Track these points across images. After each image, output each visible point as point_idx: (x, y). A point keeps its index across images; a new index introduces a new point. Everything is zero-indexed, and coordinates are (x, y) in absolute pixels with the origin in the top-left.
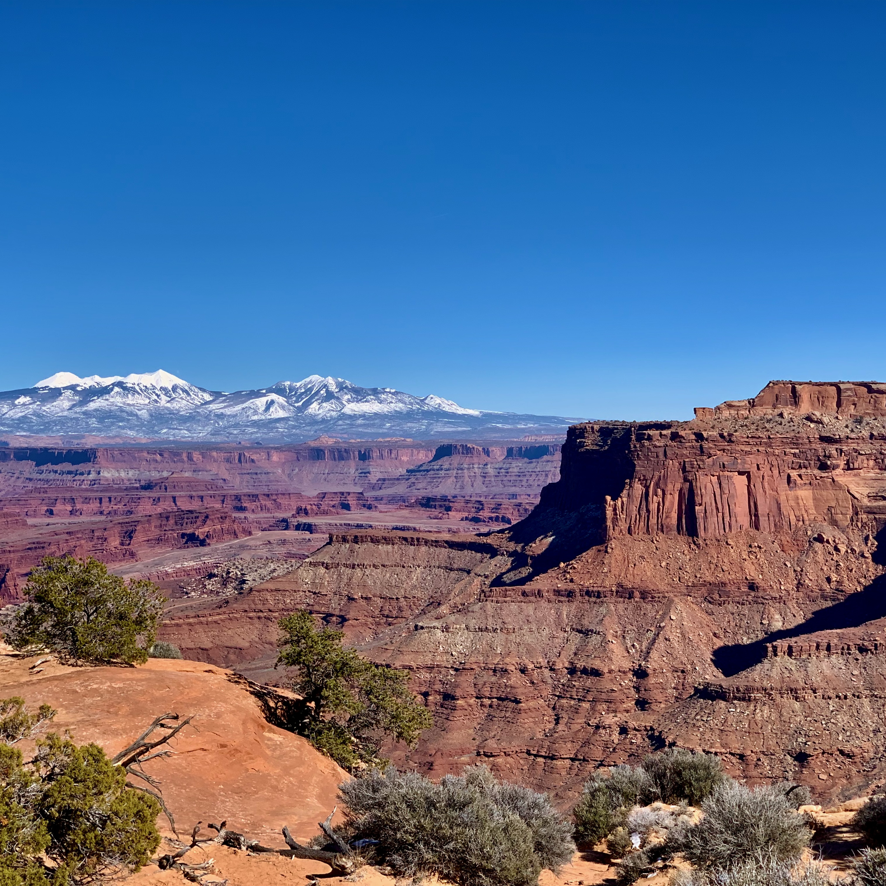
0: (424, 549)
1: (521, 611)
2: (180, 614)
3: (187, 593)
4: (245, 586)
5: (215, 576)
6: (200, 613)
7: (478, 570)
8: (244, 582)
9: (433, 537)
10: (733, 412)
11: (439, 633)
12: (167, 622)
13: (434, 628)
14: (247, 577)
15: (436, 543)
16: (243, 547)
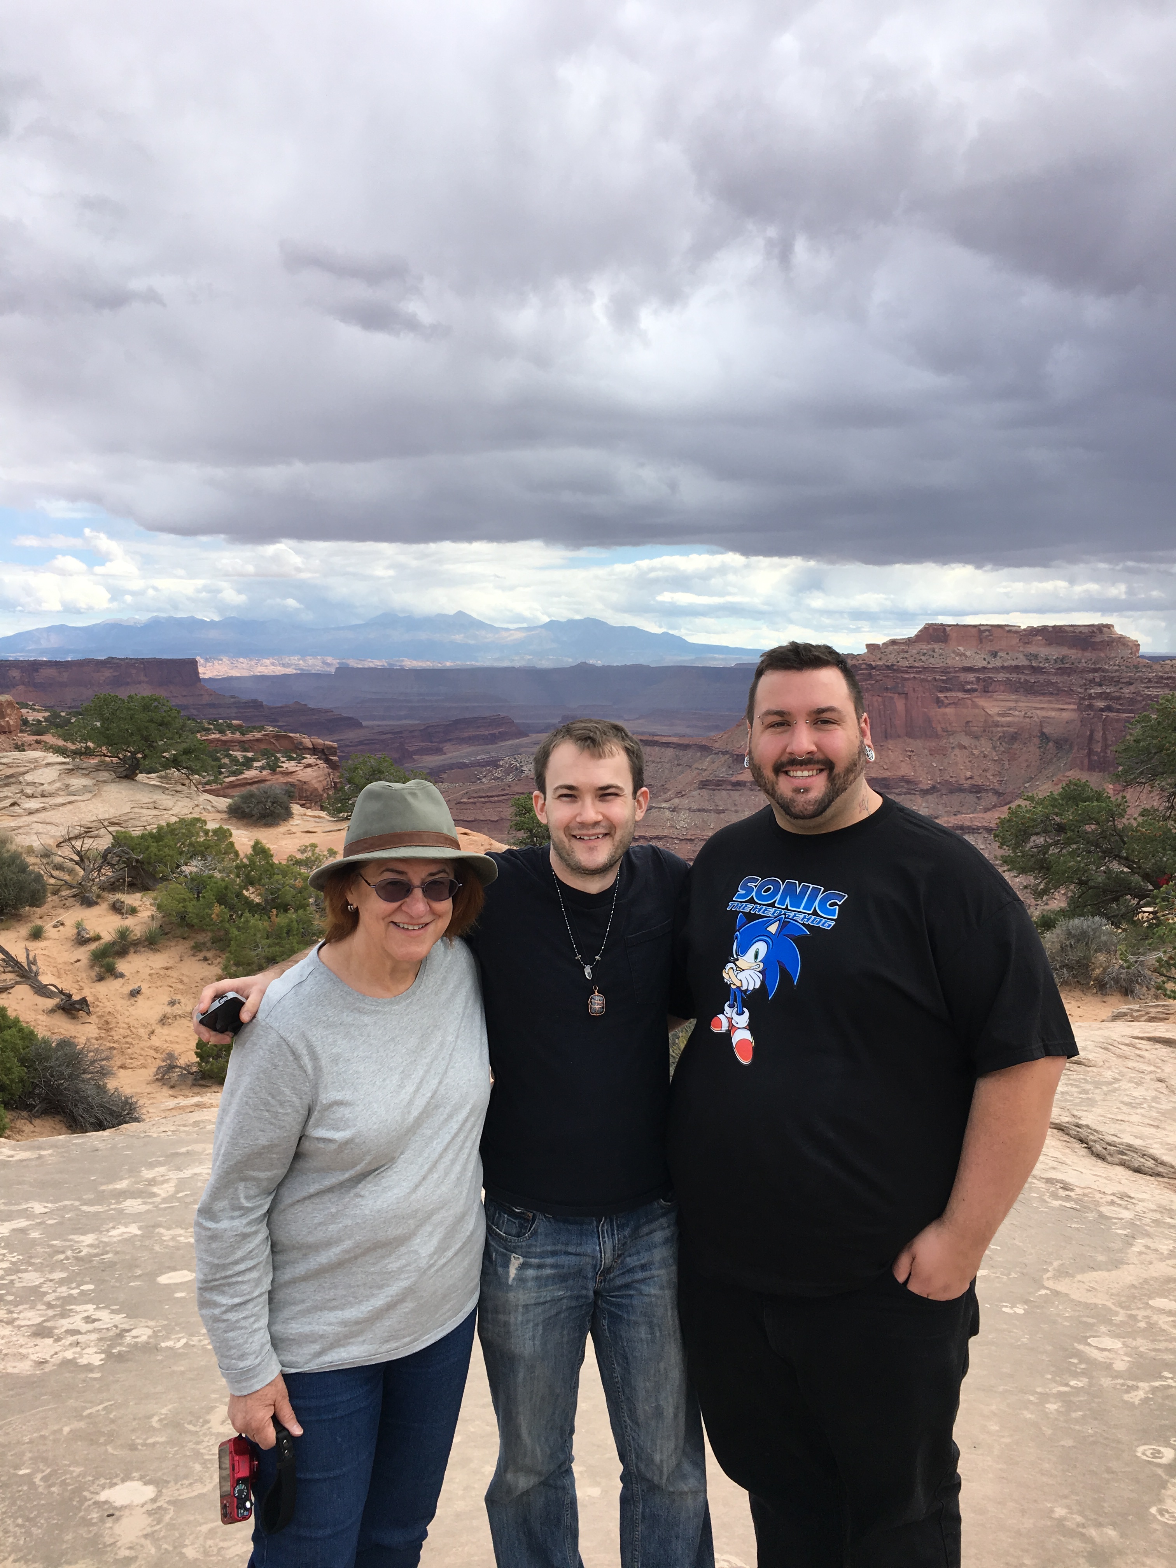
0: (657, 749)
1: (730, 796)
2: (475, 795)
3: (479, 779)
4: (523, 775)
5: (502, 766)
6: (489, 794)
7: (696, 765)
8: (522, 771)
9: (664, 740)
10: (896, 647)
11: (667, 812)
12: (465, 800)
13: (663, 808)
14: (524, 768)
15: (667, 745)
16: (520, 746)
